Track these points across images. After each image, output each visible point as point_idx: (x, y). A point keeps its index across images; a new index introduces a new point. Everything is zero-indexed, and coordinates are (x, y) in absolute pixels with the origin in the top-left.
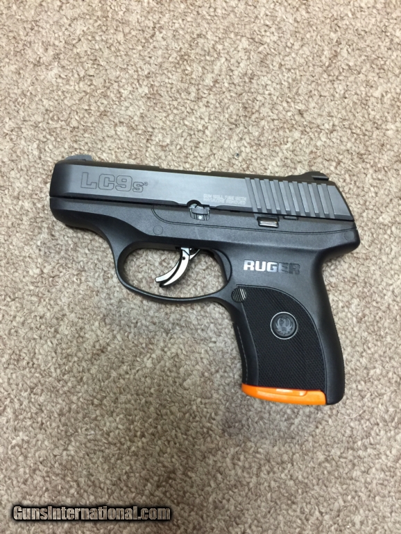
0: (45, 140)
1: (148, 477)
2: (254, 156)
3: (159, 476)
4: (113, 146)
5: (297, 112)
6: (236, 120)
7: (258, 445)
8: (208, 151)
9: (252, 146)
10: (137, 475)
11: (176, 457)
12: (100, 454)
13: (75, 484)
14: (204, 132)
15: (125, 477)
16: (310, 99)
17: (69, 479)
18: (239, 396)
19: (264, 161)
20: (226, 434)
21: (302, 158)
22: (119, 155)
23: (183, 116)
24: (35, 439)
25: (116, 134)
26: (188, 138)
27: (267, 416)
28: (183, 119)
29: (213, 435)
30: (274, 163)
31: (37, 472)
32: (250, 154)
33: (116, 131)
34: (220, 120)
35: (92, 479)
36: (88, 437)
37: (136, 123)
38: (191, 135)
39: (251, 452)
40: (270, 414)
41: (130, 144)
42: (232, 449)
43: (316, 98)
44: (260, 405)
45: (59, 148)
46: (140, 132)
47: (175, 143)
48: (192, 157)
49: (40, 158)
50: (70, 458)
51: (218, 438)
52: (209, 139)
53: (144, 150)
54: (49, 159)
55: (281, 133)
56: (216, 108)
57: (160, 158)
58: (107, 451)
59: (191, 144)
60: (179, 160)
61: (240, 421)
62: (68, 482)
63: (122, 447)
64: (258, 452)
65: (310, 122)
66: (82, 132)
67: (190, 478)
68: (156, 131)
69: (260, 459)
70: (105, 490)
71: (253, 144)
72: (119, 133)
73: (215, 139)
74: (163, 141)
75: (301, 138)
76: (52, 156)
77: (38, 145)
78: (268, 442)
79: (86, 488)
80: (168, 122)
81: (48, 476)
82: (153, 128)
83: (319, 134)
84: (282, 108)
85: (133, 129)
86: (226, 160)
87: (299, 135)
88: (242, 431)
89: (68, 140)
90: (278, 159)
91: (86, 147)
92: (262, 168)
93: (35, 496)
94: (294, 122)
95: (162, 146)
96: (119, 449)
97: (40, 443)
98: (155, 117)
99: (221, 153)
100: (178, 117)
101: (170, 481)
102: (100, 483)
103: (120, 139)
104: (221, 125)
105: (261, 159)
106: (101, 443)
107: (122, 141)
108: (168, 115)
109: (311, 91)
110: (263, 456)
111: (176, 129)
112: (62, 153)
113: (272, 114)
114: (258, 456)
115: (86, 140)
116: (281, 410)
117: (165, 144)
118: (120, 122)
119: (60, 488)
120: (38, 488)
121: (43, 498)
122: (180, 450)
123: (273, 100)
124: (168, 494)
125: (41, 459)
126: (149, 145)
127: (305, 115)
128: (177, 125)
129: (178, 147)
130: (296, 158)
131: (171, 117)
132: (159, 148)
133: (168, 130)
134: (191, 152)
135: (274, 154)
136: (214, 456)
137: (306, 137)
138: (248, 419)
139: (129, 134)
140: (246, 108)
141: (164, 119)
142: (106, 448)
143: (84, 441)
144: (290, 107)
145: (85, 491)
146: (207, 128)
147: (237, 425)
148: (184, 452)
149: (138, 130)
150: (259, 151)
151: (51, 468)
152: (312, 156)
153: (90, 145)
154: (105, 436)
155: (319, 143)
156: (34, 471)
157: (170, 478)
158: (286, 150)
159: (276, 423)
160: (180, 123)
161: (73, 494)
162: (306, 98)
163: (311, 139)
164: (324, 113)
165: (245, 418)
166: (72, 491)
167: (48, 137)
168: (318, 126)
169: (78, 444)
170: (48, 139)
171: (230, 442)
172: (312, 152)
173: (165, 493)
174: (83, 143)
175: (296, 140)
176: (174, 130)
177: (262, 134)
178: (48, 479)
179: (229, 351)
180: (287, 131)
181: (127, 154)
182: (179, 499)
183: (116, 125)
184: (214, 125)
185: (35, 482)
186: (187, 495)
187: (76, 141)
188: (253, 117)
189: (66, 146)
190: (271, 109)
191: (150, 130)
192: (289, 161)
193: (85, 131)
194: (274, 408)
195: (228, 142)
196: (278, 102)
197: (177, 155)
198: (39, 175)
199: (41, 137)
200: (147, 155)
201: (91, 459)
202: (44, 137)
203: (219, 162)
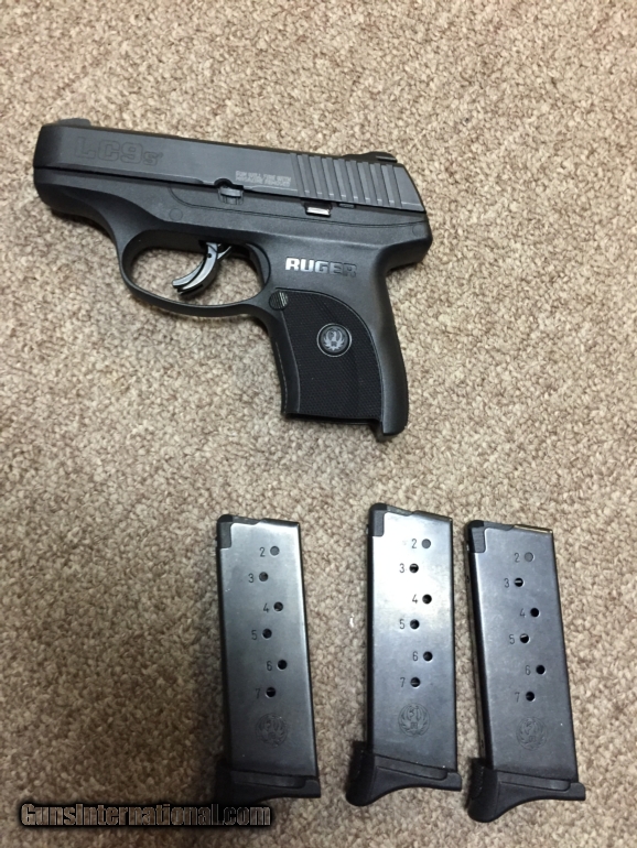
0: (221, 59)
1: (298, 497)
2: (488, 125)
3: (313, 498)
4: (308, 82)
5: (548, 80)
6: (471, 77)
7: (441, 479)
8: (430, 109)
9: (486, 112)
10: (286, 493)
11: (336, 479)
12: (244, 461)
13: (206, 494)
14: (428, 85)
15: (270, 494)
16: (568, 67)
17: (199, 485)
18: (426, 419)
19: (498, 134)
20: (403, 461)
21: (547, 138)
22: (314, 94)
23: (405, 59)
24: (162, 432)
25: (315, 67)
26: (407, 88)
27: (456, 446)
28: (404, 63)
29: (387, 460)
30: (511, 139)
31: (160, 472)
32: (482, 123)
33: (315, 63)
34: (451, 73)
35: (229, 489)
36: (231, 439)
37: (343, 58)
38: (410, 85)
39: (430, 485)
40: (460, 445)
41: (330, 83)
42: (408, 480)
43: (575, 67)
44: (450, 433)
45: (238, 73)
46: (346, 70)
47: (388, 92)
48: (408, 113)
49: (212, 81)
50: (204, 460)
51: (392, 463)
52: (433, 94)
53: (348, 94)
54: (223, 84)
55: (526, 102)
56: (448, 56)
57: (366, 107)
58: (252, 459)
59: (409, 97)
60: (391, 114)
61: (422, 448)
62: (199, 489)
63: (271, 457)
64: (439, 488)
65: (563, 95)
66: (271, 57)
67: (351, 506)
68: (367, 72)
69: (441, 497)
70: (244, 505)
71: (488, 109)
72: (318, 67)
73: (441, 95)
74: (374, 87)
75: (550, 113)
76: (228, 80)
77: (212, 65)
78: (453, 478)
79: (220, 500)
80: (383, 64)
81: (174, 479)
82: (364, 69)
83: (572, 113)
84: (530, 72)
85: (338, 65)
86: (451, 124)
87: (548, 109)
88: (423, 460)
89: (252, 64)
90: (517, 134)
91: (274, 78)
92: (496, 142)
93: (153, 501)
94: (543, 92)
95: (372, 93)
96: (267, 459)
97: (167, 437)
98: (368, 54)
99: (446, 114)
100: (397, 60)
101: (326, 506)
102: (238, 496)
103: (319, 75)
104: (451, 79)
105: (496, 131)
106: (245, 449)
107: (321, 78)
108: (385, 55)
109: (570, 58)
110: (444, 494)
111: (393, 74)
112: (242, 79)
113: (516, 76)
114: (439, 492)
115: (275, 69)
116: (475, 442)
117: (375, 91)
118: (322, 53)
119: (187, 494)
120: (159, 491)
121: (163, 504)
122: (343, 471)
123: (521, 60)
124: (321, 522)
125: (167, 457)
126: (355, 89)
127: (558, 86)
128: (394, 69)
129: (392, 98)
130: (539, 136)
131: (388, 59)
132: (368, 95)
133: (382, 73)
134: (408, 107)
135: (513, 127)
136: (384, 484)
137: (556, 113)
138: (432, 448)
139: (331, 70)
140: (486, 63)
141: (379, 59)
142: (251, 455)
143: (224, 442)
144: (541, 71)
145: (217, 503)
146: (432, 80)
147: (417, 451)
148: (347, 475)
149: (343, 67)
150: (494, 120)
151: (178, 469)
152: (561, 138)
153: (279, 76)
154: (252, 440)
155: (571, 124)
156: (157, 469)
157: (327, 503)
158: (530, 124)
159: (466, 456)
160: (398, 67)
161: (202, 505)
162: (563, 64)
163: (562, 116)
164: (583, 88)
165: (429, 446)
166: (201, 500)
167: (227, 56)
168: (573, 102)
169: (215, 445)
170: (225, 59)
171: (406, 471)
172: (560, 133)
173: (317, 520)
174: (269, 72)
175: (542, 115)
176: (390, 75)
177: (501, 99)
178: (172, 482)
179: (421, 362)
180: (534, 101)
181: (324, 96)
182: (334, 530)
183: (316, 56)
184: (441, 78)
185: (156, 484)
186: (344, 527)
187: (261, 68)
188: (493, 76)
189: (249, 71)
190: (517, 71)
191: (360, 69)
192: (531, 139)
193: (275, 57)
194: (466, 439)
195: (456, 102)
196: (528, 63)
197: (389, 108)
198: (207, 102)
199: (217, 55)
200: (351, 100)
201: (230, 466)
202: (222, 55)
203: (442, 125)
